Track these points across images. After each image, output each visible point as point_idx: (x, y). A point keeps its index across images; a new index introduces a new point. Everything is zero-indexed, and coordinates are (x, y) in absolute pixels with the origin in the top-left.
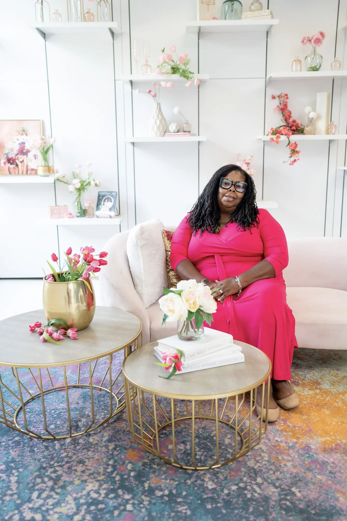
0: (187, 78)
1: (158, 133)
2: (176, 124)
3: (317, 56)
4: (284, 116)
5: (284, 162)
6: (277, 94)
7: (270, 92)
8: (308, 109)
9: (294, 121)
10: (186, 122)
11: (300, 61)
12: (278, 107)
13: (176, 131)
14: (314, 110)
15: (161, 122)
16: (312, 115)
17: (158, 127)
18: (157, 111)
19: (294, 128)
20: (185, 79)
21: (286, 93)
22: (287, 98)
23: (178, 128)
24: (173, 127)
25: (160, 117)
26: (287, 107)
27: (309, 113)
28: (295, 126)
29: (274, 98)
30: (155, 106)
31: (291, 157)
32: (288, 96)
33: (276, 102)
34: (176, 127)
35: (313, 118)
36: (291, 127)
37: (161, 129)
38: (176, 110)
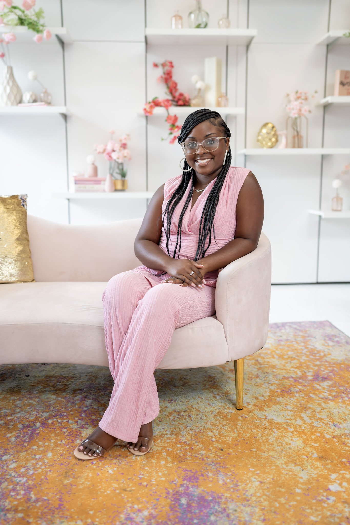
0: (38, 31)
1: (9, 103)
2: (31, 93)
3: (203, 13)
4: (169, 88)
5: (162, 140)
6: (160, 61)
7: (152, 58)
8: (194, 78)
9: (181, 95)
10: (44, 90)
11: (181, 18)
12: (162, 77)
13: (31, 101)
14: (202, 78)
15: (11, 89)
16: (199, 85)
17: (9, 97)
18: (8, 76)
19: (181, 102)
20: (35, 33)
21: (170, 60)
22: (172, 66)
23: (34, 98)
24: (27, 97)
25: (11, 83)
26: (171, 77)
27: (196, 82)
28: (183, 101)
29: (156, 65)
30: (5, 70)
31: (171, 133)
32: (174, 64)
33: (159, 72)
34: (31, 96)
35: (200, 90)
36: (177, 102)
37: (13, 98)
38: (31, 75)
